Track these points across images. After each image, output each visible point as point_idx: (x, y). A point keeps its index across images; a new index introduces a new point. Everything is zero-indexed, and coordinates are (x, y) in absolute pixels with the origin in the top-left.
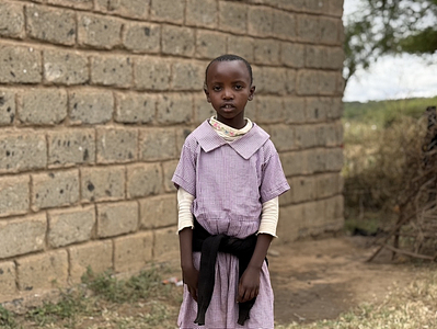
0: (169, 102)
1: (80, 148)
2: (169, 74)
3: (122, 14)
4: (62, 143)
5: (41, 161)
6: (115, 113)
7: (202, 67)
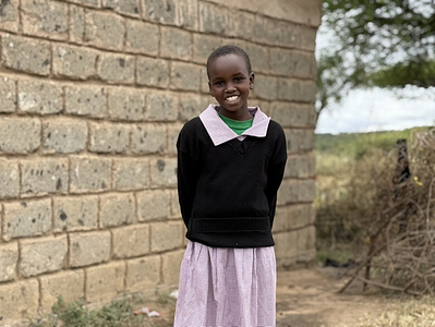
0: (143, 133)
1: (53, 178)
2: (143, 105)
3: (97, 45)
4: (35, 172)
5: (14, 190)
6: (88, 143)
7: (176, 99)
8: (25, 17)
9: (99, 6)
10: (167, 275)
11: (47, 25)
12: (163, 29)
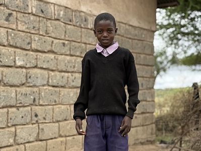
0: (73, 77)
1: (32, 97)
2: (74, 64)
3: (52, 36)
4: (23, 94)
5: (13, 103)
6: (48, 81)
8: (19, 22)
9: (53, 18)
11: (29, 26)
12: (83, 30)
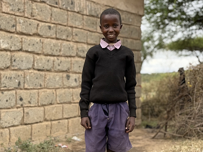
0: (59, 61)
1: (17, 81)
2: (60, 48)
3: (38, 19)
4: (8, 78)
6: (33, 65)
7: (75, 46)
8: (3, 4)
9: (39, 1)
10: (71, 129)
11: (14, 8)
12: (69, 13)
